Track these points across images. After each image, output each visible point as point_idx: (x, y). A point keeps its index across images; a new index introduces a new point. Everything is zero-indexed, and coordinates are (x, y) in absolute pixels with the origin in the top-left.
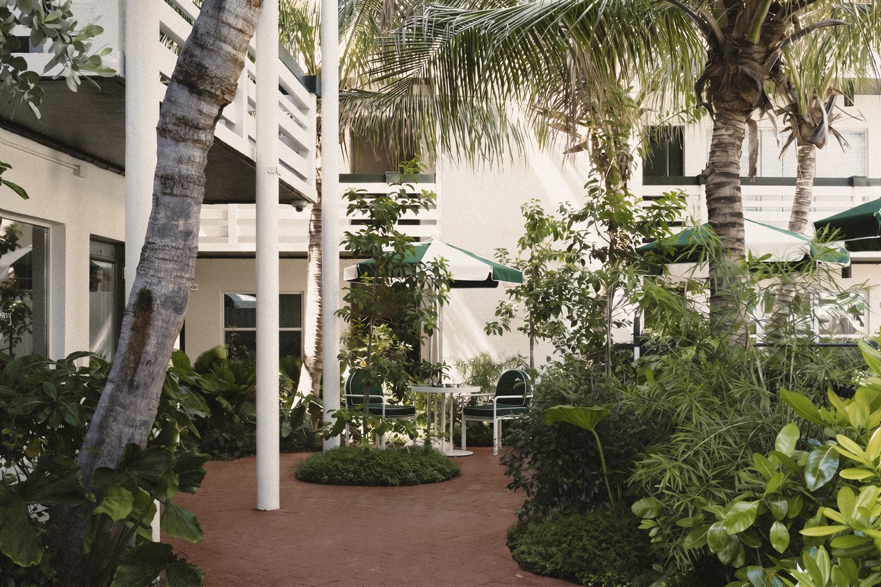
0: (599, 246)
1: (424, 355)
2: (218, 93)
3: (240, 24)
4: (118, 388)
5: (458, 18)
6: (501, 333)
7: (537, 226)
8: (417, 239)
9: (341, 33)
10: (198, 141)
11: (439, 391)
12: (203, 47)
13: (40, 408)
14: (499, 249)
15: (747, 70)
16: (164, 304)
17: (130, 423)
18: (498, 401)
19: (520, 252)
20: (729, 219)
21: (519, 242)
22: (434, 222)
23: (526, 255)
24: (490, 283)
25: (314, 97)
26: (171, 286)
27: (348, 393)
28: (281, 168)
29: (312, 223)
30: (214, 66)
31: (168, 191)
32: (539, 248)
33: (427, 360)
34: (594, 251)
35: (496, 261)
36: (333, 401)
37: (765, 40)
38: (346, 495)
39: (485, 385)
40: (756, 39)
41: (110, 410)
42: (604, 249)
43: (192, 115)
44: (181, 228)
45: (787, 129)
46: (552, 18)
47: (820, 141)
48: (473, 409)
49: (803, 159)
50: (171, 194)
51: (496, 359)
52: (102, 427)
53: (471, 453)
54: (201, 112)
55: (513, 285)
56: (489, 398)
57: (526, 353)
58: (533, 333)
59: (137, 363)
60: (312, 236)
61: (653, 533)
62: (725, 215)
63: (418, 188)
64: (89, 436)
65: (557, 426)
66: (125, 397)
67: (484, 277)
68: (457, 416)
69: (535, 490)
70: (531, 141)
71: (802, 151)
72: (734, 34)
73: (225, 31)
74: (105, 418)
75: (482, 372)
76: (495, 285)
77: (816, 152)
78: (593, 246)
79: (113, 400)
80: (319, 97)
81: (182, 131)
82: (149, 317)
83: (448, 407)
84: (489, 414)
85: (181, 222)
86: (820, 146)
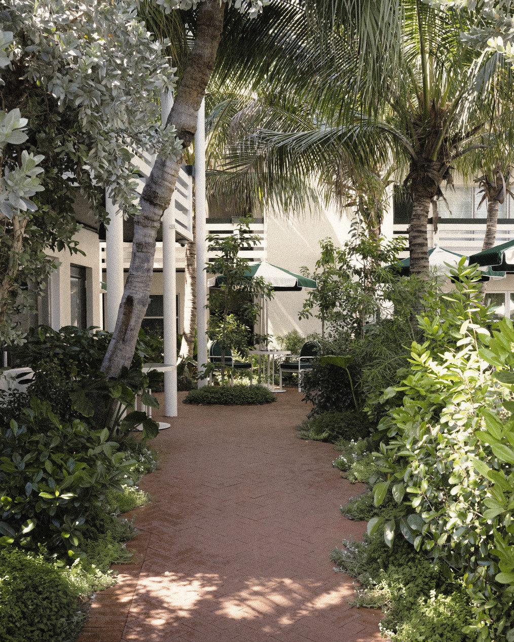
0: (358, 267)
1: (256, 331)
2: (163, 204)
3: (173, 172)
4: (118, 342)
5: (276, 138)
6: (308, 318)
7: (328, 253)
8: (252, 260)
9: (206, 137)
10: (154, 227)
11: (266, 354)
12: (156, 183)
13: (80, 351)
14: (302, 267)
15: (430, 175)
16: (138, 302)
17: (124, 358)
18: (301, 360)
19: (316, 269)
20: (421, 256)
21: (317, 263)
22: (262, 249)
23: (320, 271)
24: (297, 288)
25: (191, 178)
26: (141, 294)
27: (211, 355)
28: (176, 224)
29: (188, 251)
30: (160, 192)
31: (140, 250)
32: (328, 267)
33: (258, 333)
34: (354, 270)
35: (301, 275)
36: (204, 359)
37: (440, 159)
38: (214, 409)
39: (294, 351)
40: (435, 159)
41: (114, 352)
42: (361, 269)
43: (151, 215)
44: (146, 267)
45: (481, 192)
46: (329, 139)
47: (501, 199)
48: (287, 365)
49: (491, 211)
50: (142, 252)
51: (302, 334)
52: (110, 360)
53: (285, 391)
54: (155, 214)
55: (311, 289)
56: (296, 359)
57: (320, 331)
58: (323, 319)
59: (126, 330)
60: (188, 260)
61: (369, 413)
62: (418, 253)
63: (253, 227)
64: (104, 364)
65: (329, 367)
66: (121, 346)
67: (293, 285)
68: (276, 371)
69: (317, 401)
70: (322, 200)
71: (490, 205)
72: (424, 156)
73: (166, 176)
74: (112, 356)
75: (293, 343)
76: (300, 289)
77: (499, 206)
78: (354, 267)
79: (115, 348)
80: (194, 178)
81: (146, 222)
82: (132, 308)
83: (271, 363)
84: (296, 367)
85: (146, 264)
86: (502, 202)
